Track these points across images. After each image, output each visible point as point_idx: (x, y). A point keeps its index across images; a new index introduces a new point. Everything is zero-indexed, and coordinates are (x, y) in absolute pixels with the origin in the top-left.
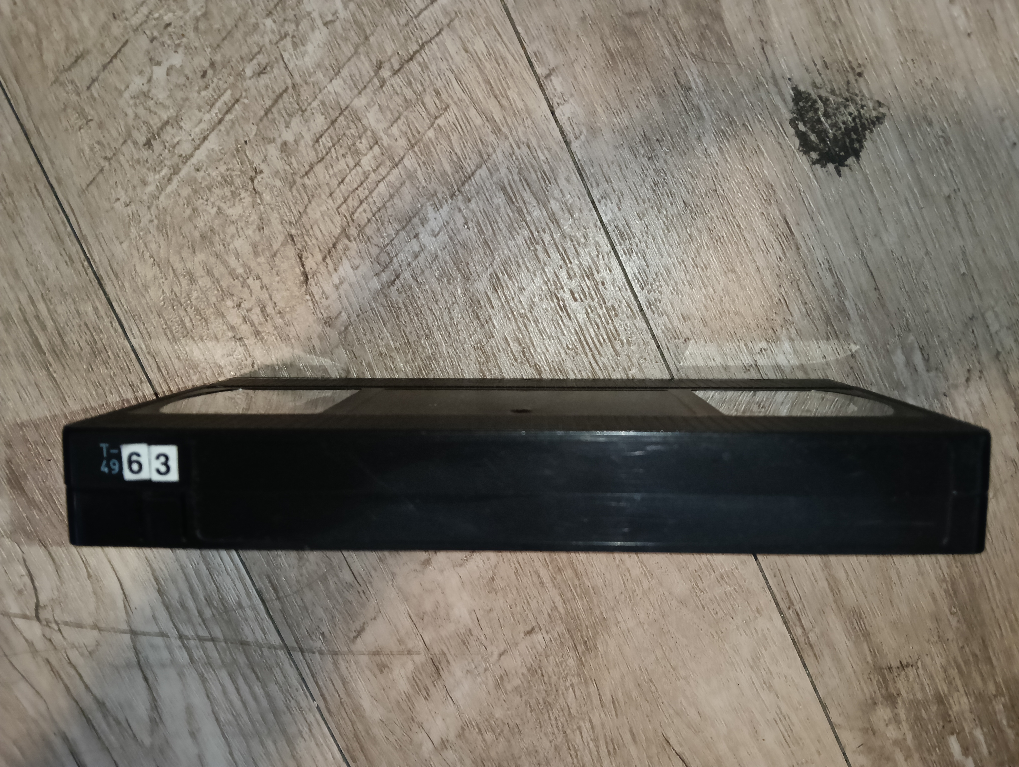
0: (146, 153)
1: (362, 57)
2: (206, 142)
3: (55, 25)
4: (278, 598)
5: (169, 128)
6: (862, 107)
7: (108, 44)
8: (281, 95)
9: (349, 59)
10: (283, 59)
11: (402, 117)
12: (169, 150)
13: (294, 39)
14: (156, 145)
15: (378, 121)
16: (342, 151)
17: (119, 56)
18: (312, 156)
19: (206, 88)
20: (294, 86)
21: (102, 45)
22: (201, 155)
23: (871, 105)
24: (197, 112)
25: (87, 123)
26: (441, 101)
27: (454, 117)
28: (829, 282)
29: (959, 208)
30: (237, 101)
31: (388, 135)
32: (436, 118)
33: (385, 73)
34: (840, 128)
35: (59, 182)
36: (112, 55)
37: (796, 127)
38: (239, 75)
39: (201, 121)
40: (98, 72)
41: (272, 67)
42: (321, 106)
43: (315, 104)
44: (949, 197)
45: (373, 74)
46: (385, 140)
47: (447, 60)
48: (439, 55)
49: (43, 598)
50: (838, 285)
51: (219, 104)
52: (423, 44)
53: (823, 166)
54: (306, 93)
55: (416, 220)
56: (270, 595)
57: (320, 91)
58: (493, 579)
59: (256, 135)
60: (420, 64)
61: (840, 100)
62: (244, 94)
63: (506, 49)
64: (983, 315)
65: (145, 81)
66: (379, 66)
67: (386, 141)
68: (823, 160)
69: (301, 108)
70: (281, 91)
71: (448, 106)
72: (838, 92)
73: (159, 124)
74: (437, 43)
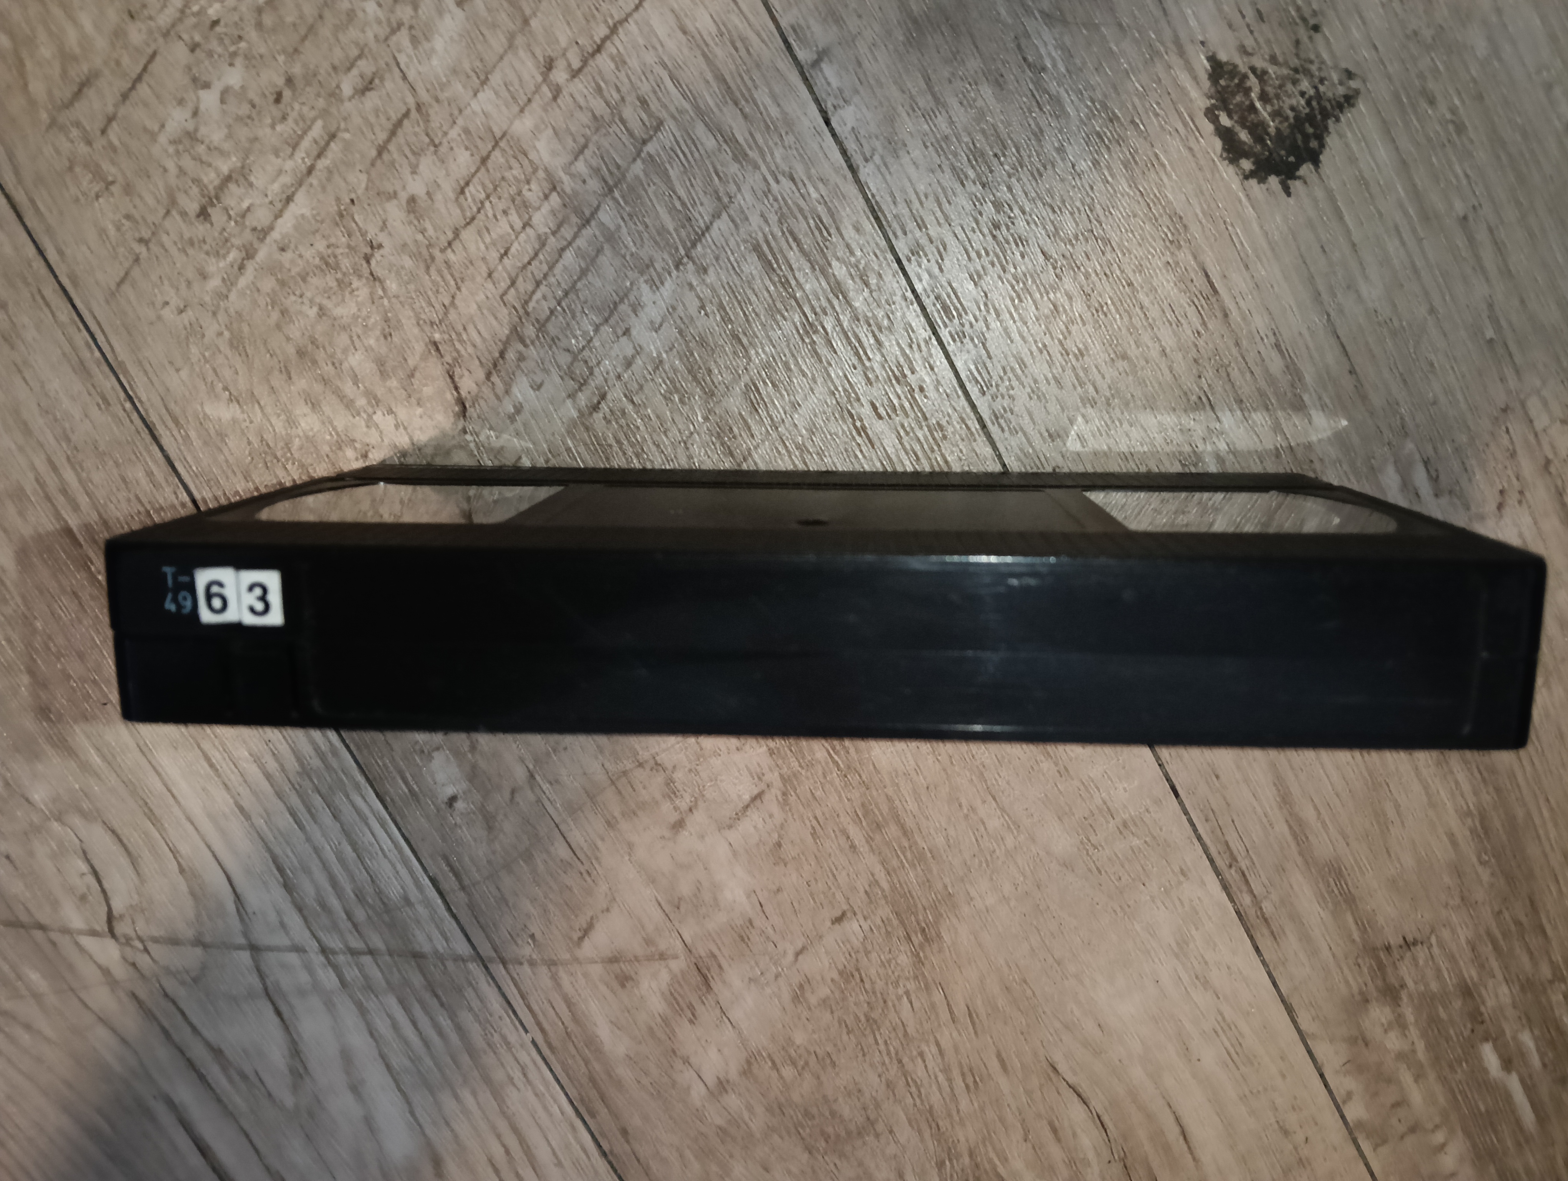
0: (201, 229)
1: (522, 53)
2: (292, 205)
3: (42, 36)
4: (463, 888)
5: (232, 186)
6: (1322, 81)
7: (126, 61)
8: (399, 124)
9: (501, 58)
10: (398, 64)
11: (591, 145)
12: (236, 222)
13: (413, 32)
14: (216, 214)
15: (554, 153)
16: (501, 206)
17: (146, 77)
18: (455, 216)
19: (284, 118)
20: (419, 107)
21: (118, 63)
22: (285, 225)
23: (1335, 77)
24: (272, 158)
25: (107, 188)
26: (650, 114)
27: (672, 139)
28: (1276, 364)
29: (1482, 235)
30: (333, 136)
31: (572, 176)
32: (644, 142)
33: (560, 75)
34: (1287, 118)
35: (75, 283)
36: (134, 76)
37: (1214, 120)
38: (332, 95)
39: (280, 172)
40: (116, 106)
41: (382, 79)
42: (463, 136)
43: (454, 133)
44: (1465, 218)
45: (539, 79)
46: (566, 183)
47: (654, 48)
48: (641, 41)
49: (118, 906)
50: (1291, 368)
51: (306, 143)
52: (615, 25)
53: (1262, 180)
54: (438, 116)
55: (624, 308)
56: (449, 883)
57: (460, 111)
58: (779, 845)
59: (367, 189)
60: (613, 58)
61: (1285, 71)
62: (343, 125)
63: (746, 25)
64: (1523, 405)
65: (187, 114)
66: (549, 65)
67: (568, 184)
68: (1261, 172)
69: (432, 140)
70: (399, 116)
71: (661, 123)
72: (1281, 59)
73: (217, 182)
74: (637, 23)
